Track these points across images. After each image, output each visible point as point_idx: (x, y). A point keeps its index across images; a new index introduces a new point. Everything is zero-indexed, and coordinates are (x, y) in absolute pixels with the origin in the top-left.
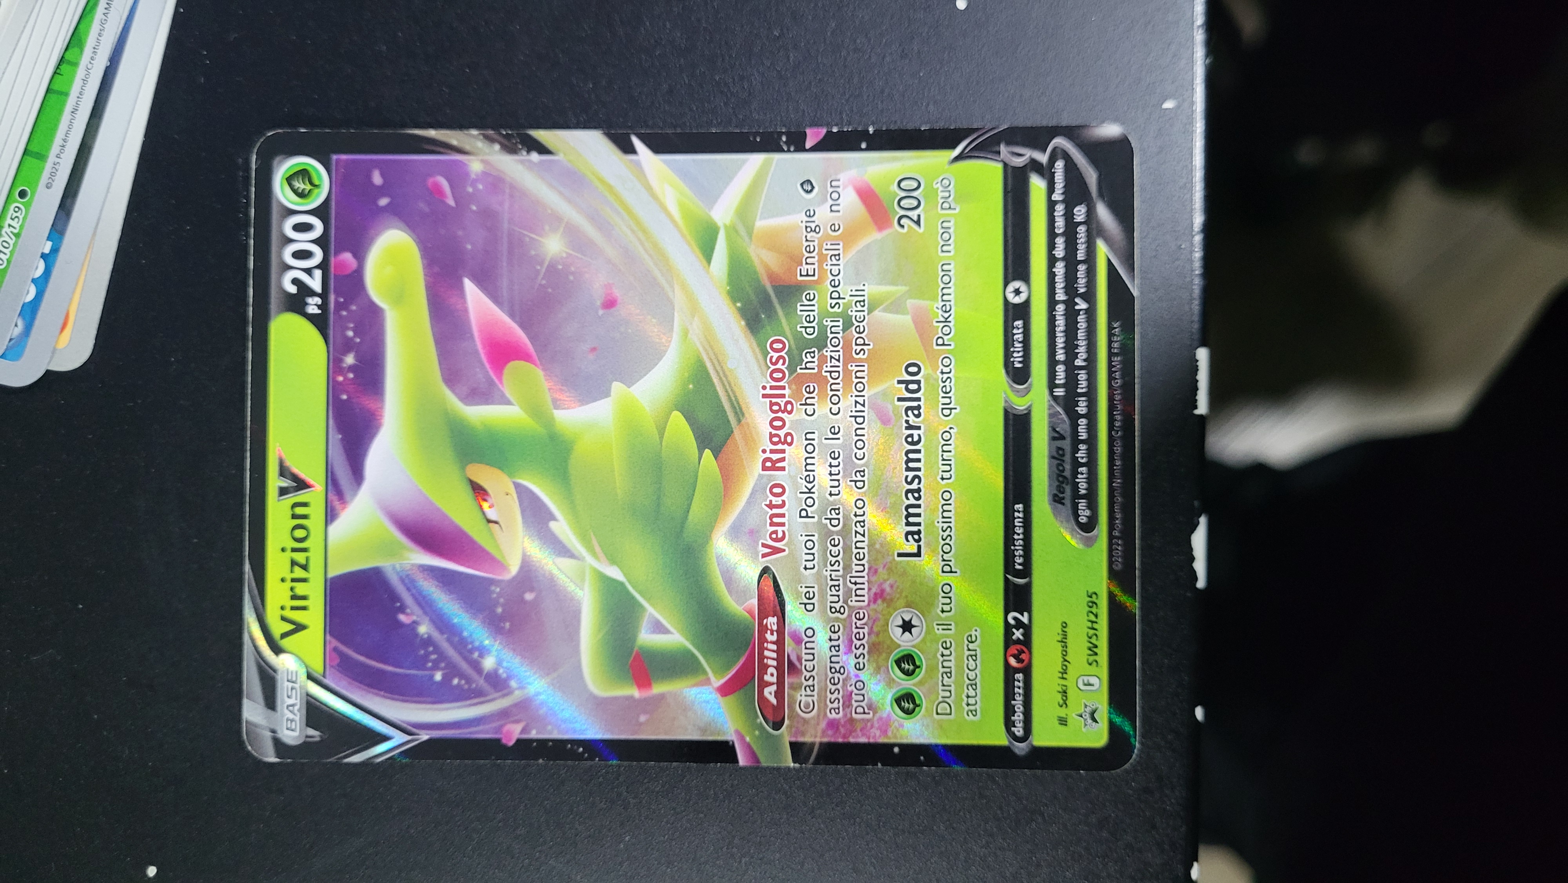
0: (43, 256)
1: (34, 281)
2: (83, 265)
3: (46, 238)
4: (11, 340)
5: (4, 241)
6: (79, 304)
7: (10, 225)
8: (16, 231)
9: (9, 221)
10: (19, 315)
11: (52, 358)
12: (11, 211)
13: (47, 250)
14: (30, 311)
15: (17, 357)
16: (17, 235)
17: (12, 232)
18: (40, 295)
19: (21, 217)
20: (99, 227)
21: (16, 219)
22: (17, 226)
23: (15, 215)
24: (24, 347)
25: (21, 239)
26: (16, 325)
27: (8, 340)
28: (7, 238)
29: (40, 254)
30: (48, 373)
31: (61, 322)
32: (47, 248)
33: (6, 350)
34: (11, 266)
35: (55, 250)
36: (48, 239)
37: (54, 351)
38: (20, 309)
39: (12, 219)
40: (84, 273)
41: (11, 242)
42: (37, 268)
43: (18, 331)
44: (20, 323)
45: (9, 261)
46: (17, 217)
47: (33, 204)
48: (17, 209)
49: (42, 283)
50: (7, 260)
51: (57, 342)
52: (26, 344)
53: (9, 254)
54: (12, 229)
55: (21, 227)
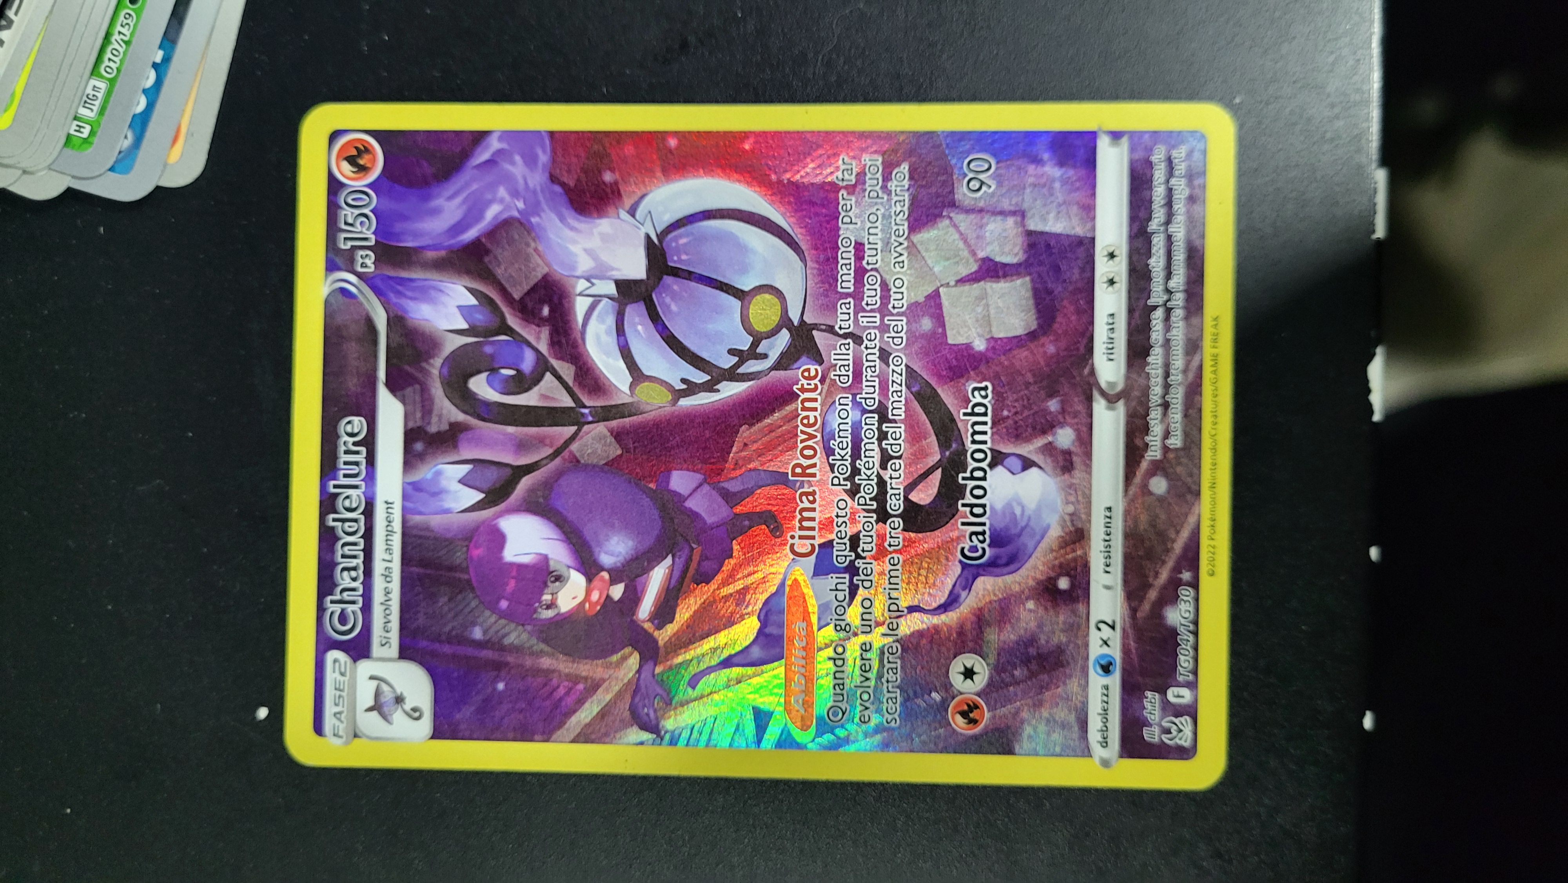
0: (155, 66)
1: (145, 91)
2: (196, 75)
3: (158, 46)
4: (120, 152)
5: (114, 49)
6: (191, 117)
7: (120, 33)
8: (126, 39)
9: (119, 28)
10: (130, 126)
11: (163, 171)
12: (121, 18)
13: (158, 59)
14: (141, 123)
15: (127, 170)
16: (127, 43)
17: (122, 40)
18: (150, 106)
19: (132, 25)
20: (214, 36)
21: (127, 27)
22: (127, 33)
23: (125, 21)
24: (134, 160)
25: (132, 47)
26: (126, 137)
27: (117, 152)
28: (117, 46)
29: (151, 64)
30: (158, 189)
31: (173, 134)
32: (159, 56)
33: (115, 162)
34: (121, 74)
35: (167, 60)
36: (160, 47)
37: (165, 165)
38: (130, 119)
39: (122, 26)
40: (197, 84)
41: (121, 50)
42: (148, 78)
43: (127, 143)
44: (130, 135)
45: (118, 70)
46: (127, 24)
47: (145, 11)
48: (127, 16)
49: (153, 94)
50: (117, 69)
51: (168, 155)
52: (136, 155)
53: (118, 62)
54: (122, 36)
55: (132, 34)
